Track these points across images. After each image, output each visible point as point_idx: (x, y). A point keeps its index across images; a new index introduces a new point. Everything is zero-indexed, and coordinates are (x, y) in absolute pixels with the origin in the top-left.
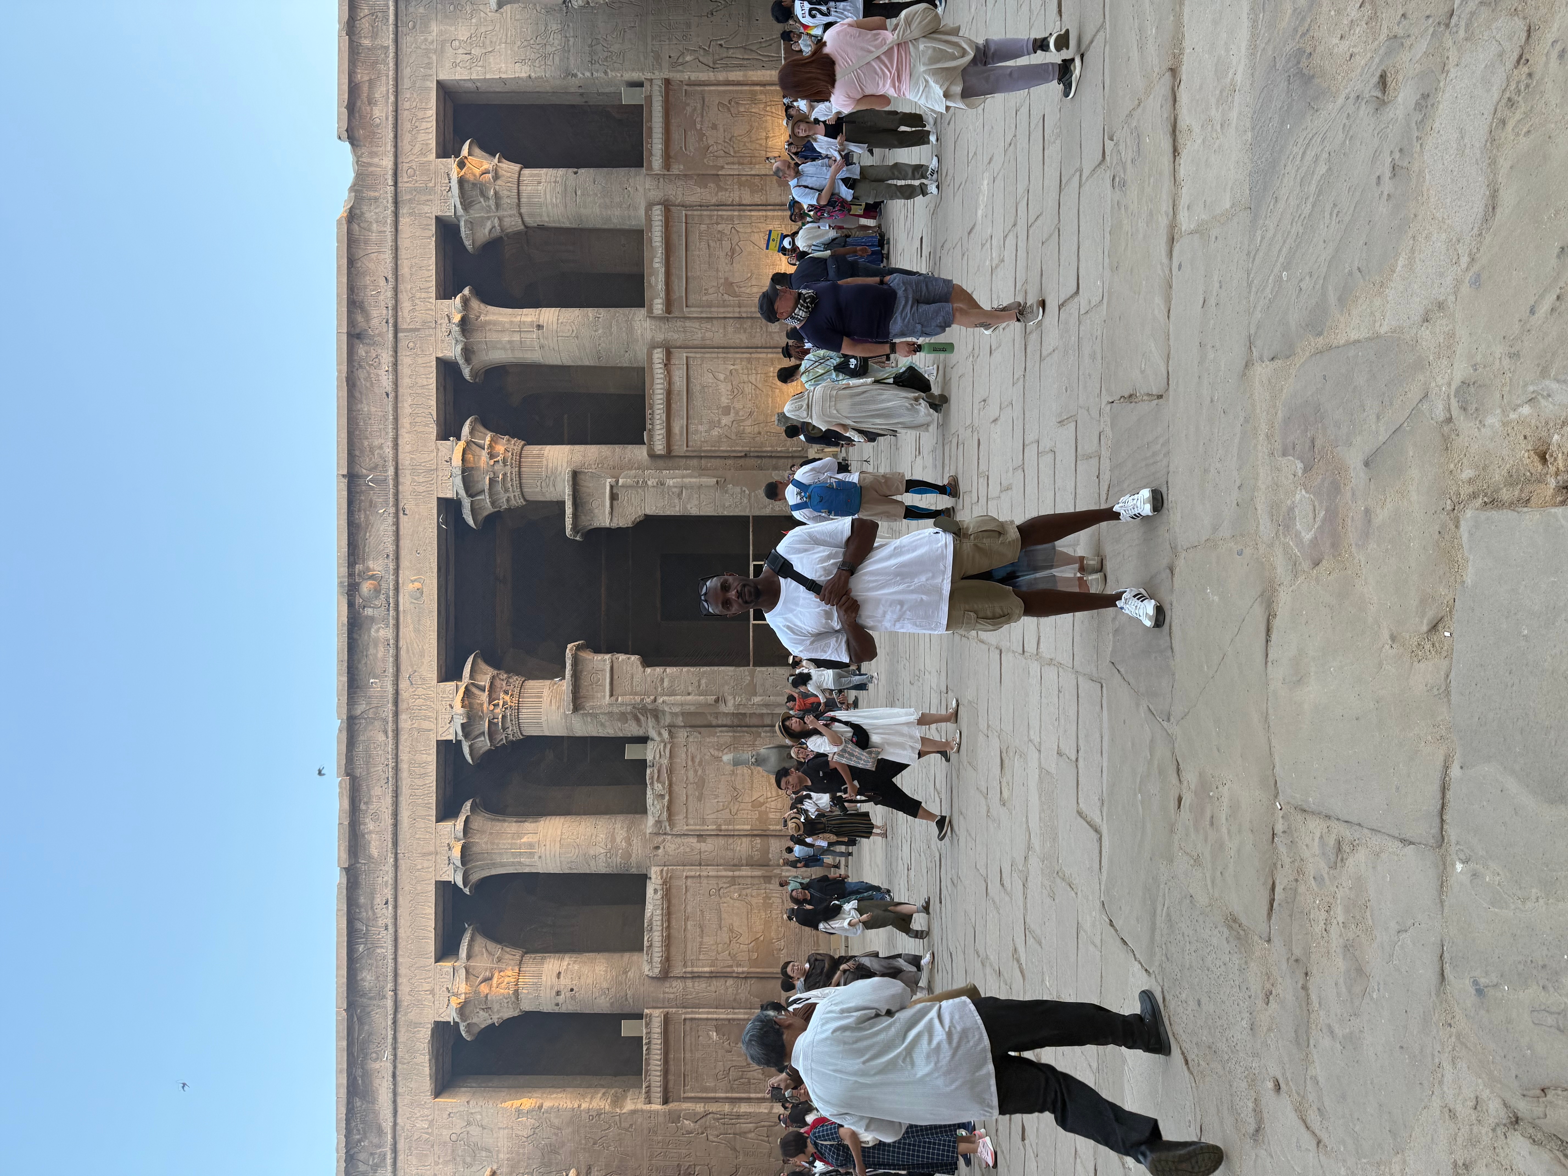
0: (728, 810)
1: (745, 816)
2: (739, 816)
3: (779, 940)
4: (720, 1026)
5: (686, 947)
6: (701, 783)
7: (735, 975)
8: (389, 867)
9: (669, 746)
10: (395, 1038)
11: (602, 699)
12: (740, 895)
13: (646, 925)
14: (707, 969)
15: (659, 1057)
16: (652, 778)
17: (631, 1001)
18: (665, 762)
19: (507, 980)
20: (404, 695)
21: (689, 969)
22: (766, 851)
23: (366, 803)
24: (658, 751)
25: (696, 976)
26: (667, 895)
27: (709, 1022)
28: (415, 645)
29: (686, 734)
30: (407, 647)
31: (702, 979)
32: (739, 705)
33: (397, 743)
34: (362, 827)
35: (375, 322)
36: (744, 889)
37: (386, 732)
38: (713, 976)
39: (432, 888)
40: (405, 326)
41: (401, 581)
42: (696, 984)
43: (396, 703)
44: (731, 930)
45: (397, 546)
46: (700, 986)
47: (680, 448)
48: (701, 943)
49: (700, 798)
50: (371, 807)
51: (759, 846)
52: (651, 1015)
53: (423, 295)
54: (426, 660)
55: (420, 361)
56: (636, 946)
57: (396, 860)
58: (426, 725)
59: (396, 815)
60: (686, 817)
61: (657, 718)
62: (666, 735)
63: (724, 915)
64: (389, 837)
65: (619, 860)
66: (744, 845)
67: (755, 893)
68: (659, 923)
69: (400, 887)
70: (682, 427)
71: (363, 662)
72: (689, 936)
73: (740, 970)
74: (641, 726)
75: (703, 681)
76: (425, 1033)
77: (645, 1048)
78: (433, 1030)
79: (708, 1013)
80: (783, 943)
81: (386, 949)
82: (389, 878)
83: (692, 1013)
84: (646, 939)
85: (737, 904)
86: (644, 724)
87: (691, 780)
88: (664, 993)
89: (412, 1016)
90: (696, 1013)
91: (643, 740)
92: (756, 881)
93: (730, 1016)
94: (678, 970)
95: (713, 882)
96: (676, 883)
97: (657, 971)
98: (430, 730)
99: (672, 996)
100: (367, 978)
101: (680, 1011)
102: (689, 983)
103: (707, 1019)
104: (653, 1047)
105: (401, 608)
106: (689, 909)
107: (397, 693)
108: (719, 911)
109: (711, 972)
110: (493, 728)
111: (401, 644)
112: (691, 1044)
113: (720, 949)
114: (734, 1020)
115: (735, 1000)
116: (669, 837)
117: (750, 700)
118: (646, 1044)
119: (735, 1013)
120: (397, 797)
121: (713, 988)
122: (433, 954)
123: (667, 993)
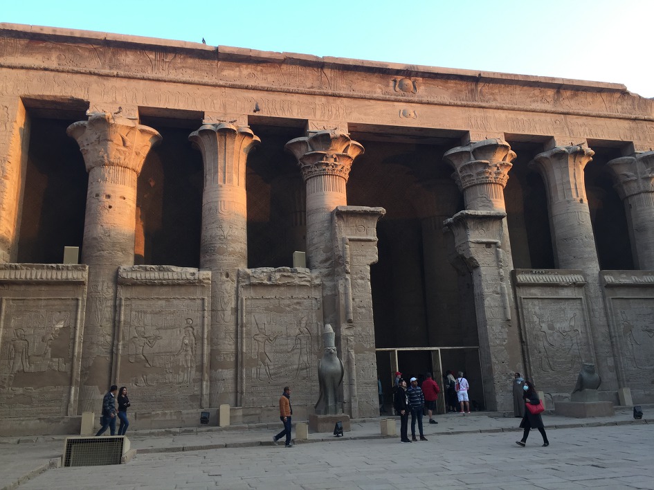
0: (258, 332)
1: (253, 347)
2: (253, 341)
3: (146, 381)
4: (69, 331)
5: (143, 299)
6: (279, 310)
7: (115, 342)
8: (213, 80)
9: (308, 284)
10: (77, 72)
11: (345, 231)
12: (186, 345)
13: (164, 266)
14: (122, 318)
15: (44, 277)
16: (284, 271)
17: (98, 254)
18: (297, 281)
19: (122, 157)
20: (339, 101)
21: (123, 303)
22: (223, 366)
23: (262, 71)
24: (304, 275)
25: (116, 308)
27: (72, 321)
28: (372, 110)
29: (318, 297)
30: (369, 106)
31: (112, 314)
32: (347, 339)
33: (305, 94)
34: (245, 66)
35: (567, 102)
36: (192, 348)
37: (312, 87)
38: (116, 323)
39: (198, 108)
40: (568, 120)
41: (413, 104)
42: (109, 309)
43: (333, 95)
44: (156, 338)
45: (436, 104)
46: (107, 312)
47: (522, 293)
48: (145, 313)
49: (267, 309)
50: (259, 73)
51: (228, 360)
52: (84, 270)
53: (587, 132)
54: (362, 116)
55: (550, 126)
57: (220, 86)
58: (318, 113)
59: (254, 89)
60: (252, 298)
61: (328, 275)
62: (317, 282)
63: (169, 331)
64: (238, 83)
65: (218, 246)
66: (229, 347)
67: (189, 358)
68: (166, 277)
69: (199, 87)
70: (535, 295)
71: (359, 77)
72: (151, 303)
73: (120, 347)
74: (320, 263)
75: (363, 310)
76: (80, 95)
77: (53, 265)
78: (82, 100)
79: (82, 320)
80: (142, 385)
81: (150, 74)
82: (206, 80)
83: (83, 306)
84: (153, 266)
85: (179, 343)
86: (322, 265)
87: (282, 302)
88: (103, 282)
89: (94, 86)
90: (82, 309)
92: (199, 358)
93: (77, 340)
94: (123, 293)
95: (199, 321)
96: (199, 291)
97: (124, 275)
98: (315, 115)
99: (100, 288)
100: (128, 58)
101: (85, 296)
102: (110, 303)
103: (76, 319)
104: (54, 272)
105: (396, 104)
106: (175, 302)
107: (340, 96)
108: (173, 327)
109: (119, 322)
110: (319, 157)
111: (372, 101)
112: (54, 305)
113: (139, 329)
114: (74, 343)
115: (92, 343)
116: (235, 285)
117: (352, 349)
118: (57, 266)
119: (80, 343)
120: (267, 91)
121: (104, 323)
122: (145, 105)
123: (103, 285)
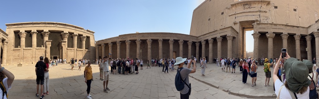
2: (37, 55)
6: (39, 52)
10: (19, 27)
11: (47, 43)
16: (40, 48)
18: (42, 49)
19: (23, 36)
26: (30, 49)
27: (20, 53)
28: (52, 28)
34: (36, 24)
37: (44, 26)
38: (23, 53)
39: (31, 30)
40: (76, 31)
41: (57, 27)
45: (60, 27)
48: (26, 52)
50: (38, 25)
52: (20, 48)
53: (78, 33)
54: (50, 29)
56: (26, 47)
57: (33, 27)
59: (37, 27)
60: (37, 51)
62: (44, 49)
64: (35, 26)
65: (33, 45)
66: (34, 56)
68: (28, 49)
69: (31, 27)
70: (69, 51)
71: (50, 24)
75: (49, 52)
78: (19, 31)
81: (26, 26)
86: (45, 47)
88: (22, 49)
89: (20, 29)
91: (43, 47)
93: (20, 55)
94: (24, 50)
95: (31, 53)
98: (44, 29)
100: (24, 25)
101: (21, 51)
105: (55, 27)
107: (48, 27)
108: (29, 54)
110: (44, 34)
112: (18, 52)
113: (26, 54)
116: (35, 49)
118: (18, 48)
120: (39, 27)
122: (26, 30)
